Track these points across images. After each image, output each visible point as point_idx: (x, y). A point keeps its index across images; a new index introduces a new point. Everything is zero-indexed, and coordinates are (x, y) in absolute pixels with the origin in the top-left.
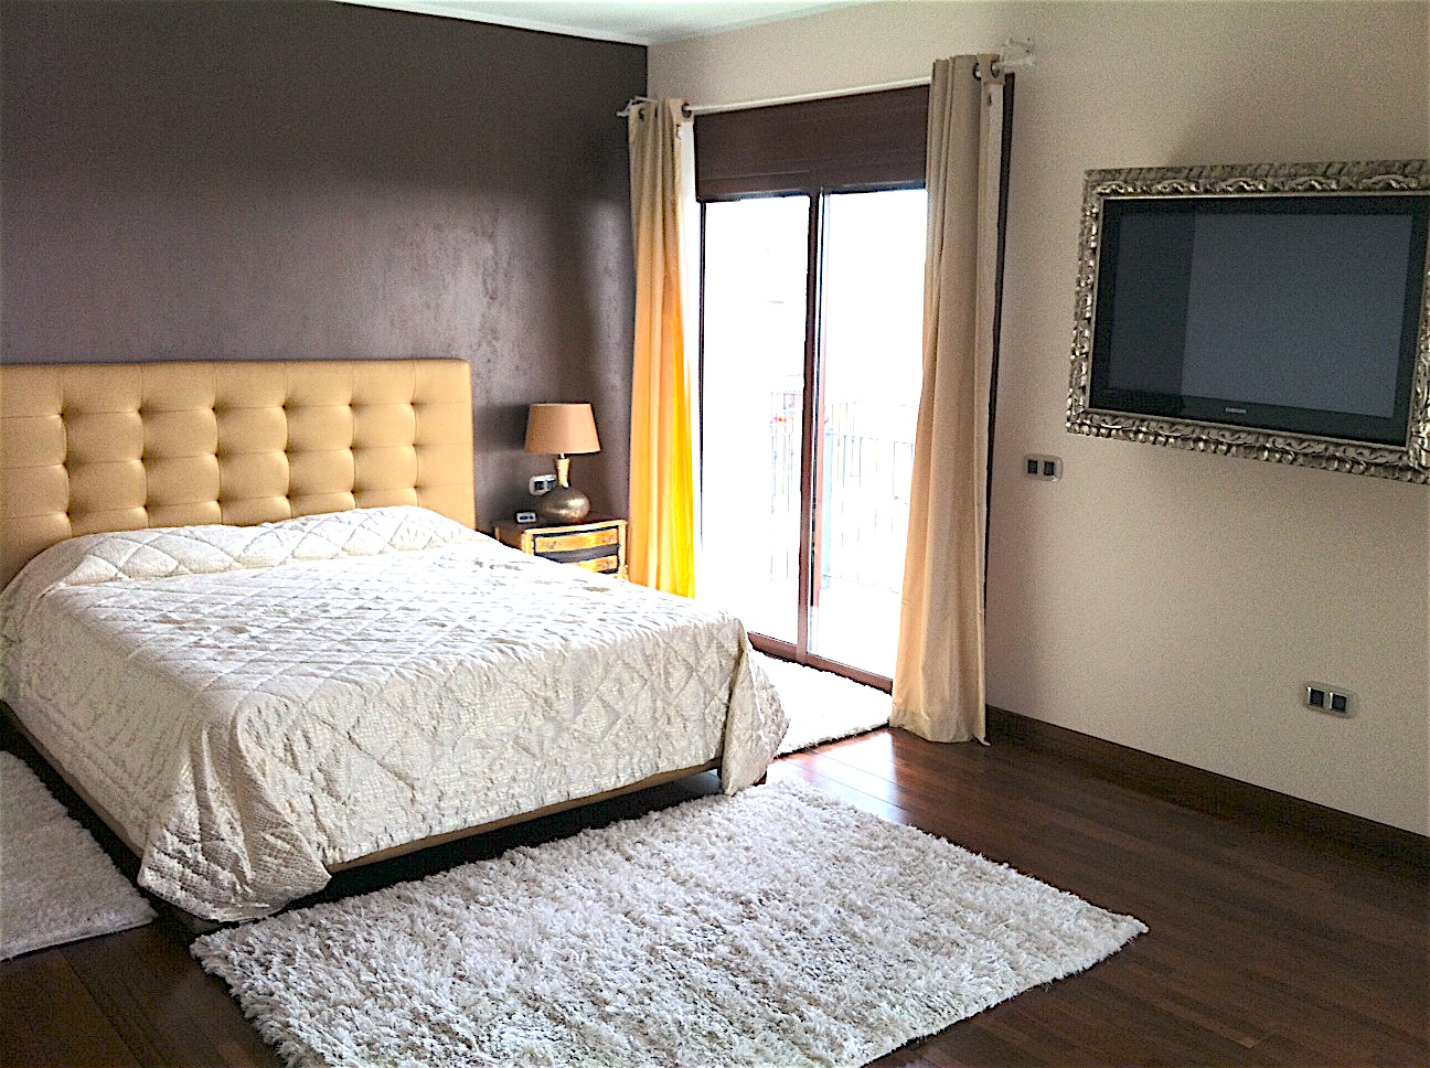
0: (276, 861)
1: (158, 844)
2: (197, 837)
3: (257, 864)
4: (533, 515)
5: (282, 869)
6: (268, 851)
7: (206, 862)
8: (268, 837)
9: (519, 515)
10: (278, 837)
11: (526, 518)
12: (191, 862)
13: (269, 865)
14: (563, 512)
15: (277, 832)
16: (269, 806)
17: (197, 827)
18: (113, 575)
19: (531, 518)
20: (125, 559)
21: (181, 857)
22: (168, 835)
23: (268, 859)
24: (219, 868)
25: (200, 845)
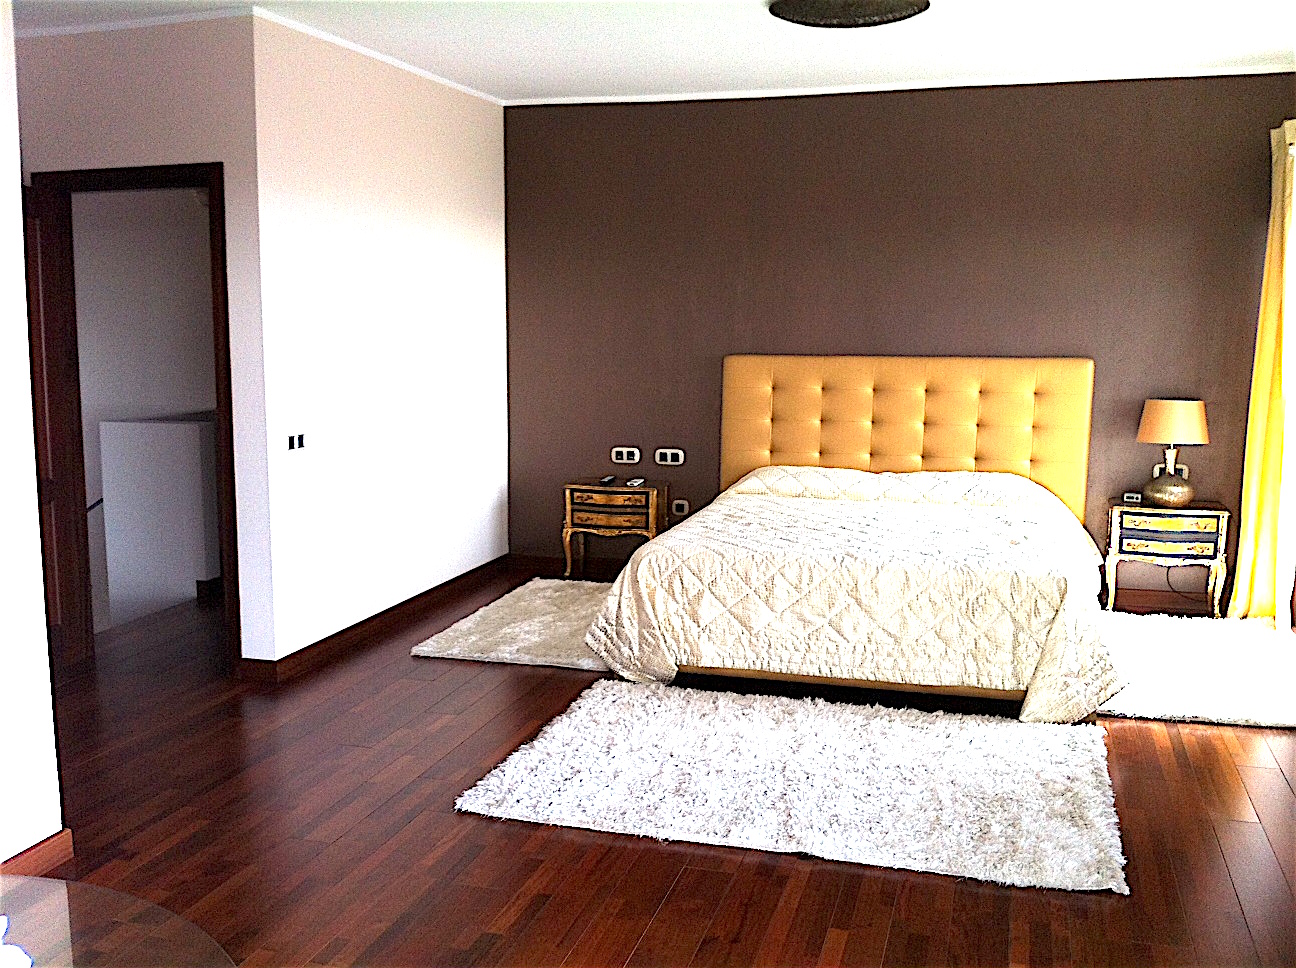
0: (648, 649)
2: (614, 623)
3: (641, 649)
4: (1140, 496)
5: (653, 656)
6: (645, 641)
7: (617, 639)
8: (645, 633)
9: (1126, 495)
10: (650, 635)
11: (1133, 498)
12: (610, 636)
13: (645, 650)
14: (1158, 495)
15: (650, 631)
16: (647, 614)
17: (615, 617)
19: (1137, 498)
21: (606, 632)
23: (645, 646)
24: (623, 645)
25: (615, 628)
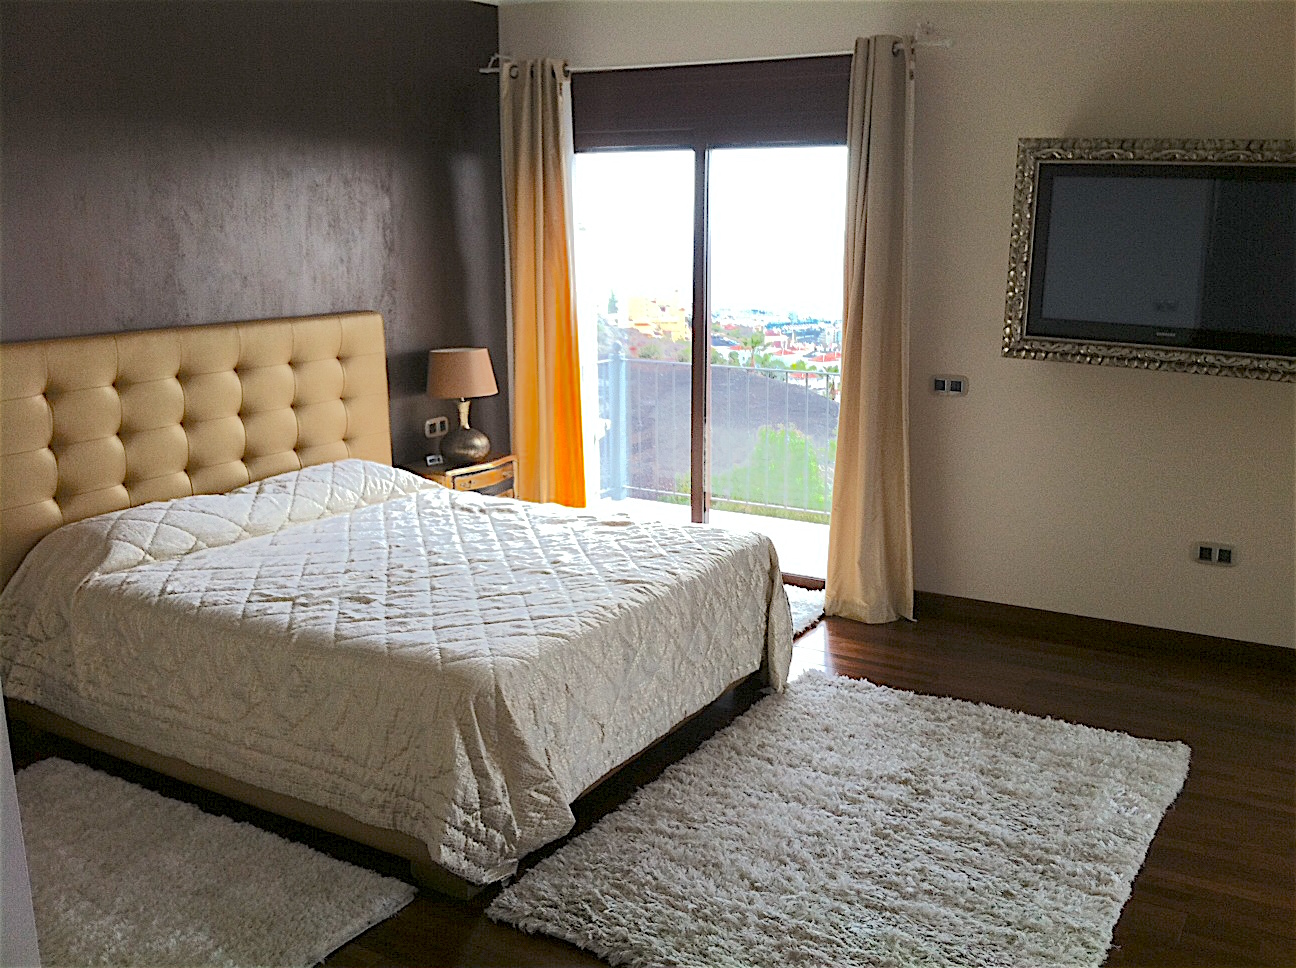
0: (539, 815)
1: (449, 819)
2: (477, 806)
3: (523, 821)
4: (442, 457)
5: (544, 822)
6: (532, 807)
7: (484, 829)
8: (534, 794)
9: (429, 458)
10: (541, 792)
12: (474, 831)
13: (534, 820)
14: (469, 452)
15: (541, 787)
16: (535, 765)
17: (477, 796)
18: (141, 558)
19: (441, 460)
20: (149, 540)
21: (466, 829)
22: (455, 807)
23: (533, 815)
24: (495, 832)
25: (479, 813)
